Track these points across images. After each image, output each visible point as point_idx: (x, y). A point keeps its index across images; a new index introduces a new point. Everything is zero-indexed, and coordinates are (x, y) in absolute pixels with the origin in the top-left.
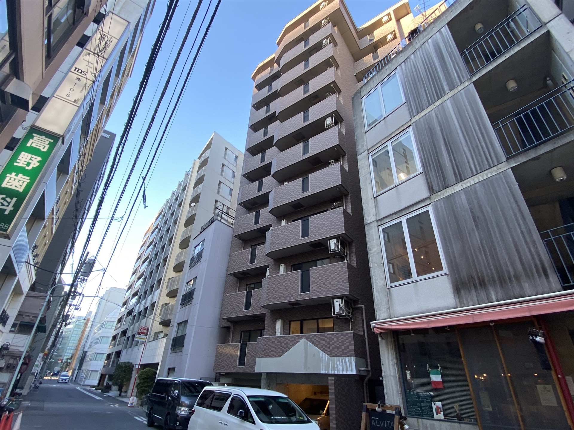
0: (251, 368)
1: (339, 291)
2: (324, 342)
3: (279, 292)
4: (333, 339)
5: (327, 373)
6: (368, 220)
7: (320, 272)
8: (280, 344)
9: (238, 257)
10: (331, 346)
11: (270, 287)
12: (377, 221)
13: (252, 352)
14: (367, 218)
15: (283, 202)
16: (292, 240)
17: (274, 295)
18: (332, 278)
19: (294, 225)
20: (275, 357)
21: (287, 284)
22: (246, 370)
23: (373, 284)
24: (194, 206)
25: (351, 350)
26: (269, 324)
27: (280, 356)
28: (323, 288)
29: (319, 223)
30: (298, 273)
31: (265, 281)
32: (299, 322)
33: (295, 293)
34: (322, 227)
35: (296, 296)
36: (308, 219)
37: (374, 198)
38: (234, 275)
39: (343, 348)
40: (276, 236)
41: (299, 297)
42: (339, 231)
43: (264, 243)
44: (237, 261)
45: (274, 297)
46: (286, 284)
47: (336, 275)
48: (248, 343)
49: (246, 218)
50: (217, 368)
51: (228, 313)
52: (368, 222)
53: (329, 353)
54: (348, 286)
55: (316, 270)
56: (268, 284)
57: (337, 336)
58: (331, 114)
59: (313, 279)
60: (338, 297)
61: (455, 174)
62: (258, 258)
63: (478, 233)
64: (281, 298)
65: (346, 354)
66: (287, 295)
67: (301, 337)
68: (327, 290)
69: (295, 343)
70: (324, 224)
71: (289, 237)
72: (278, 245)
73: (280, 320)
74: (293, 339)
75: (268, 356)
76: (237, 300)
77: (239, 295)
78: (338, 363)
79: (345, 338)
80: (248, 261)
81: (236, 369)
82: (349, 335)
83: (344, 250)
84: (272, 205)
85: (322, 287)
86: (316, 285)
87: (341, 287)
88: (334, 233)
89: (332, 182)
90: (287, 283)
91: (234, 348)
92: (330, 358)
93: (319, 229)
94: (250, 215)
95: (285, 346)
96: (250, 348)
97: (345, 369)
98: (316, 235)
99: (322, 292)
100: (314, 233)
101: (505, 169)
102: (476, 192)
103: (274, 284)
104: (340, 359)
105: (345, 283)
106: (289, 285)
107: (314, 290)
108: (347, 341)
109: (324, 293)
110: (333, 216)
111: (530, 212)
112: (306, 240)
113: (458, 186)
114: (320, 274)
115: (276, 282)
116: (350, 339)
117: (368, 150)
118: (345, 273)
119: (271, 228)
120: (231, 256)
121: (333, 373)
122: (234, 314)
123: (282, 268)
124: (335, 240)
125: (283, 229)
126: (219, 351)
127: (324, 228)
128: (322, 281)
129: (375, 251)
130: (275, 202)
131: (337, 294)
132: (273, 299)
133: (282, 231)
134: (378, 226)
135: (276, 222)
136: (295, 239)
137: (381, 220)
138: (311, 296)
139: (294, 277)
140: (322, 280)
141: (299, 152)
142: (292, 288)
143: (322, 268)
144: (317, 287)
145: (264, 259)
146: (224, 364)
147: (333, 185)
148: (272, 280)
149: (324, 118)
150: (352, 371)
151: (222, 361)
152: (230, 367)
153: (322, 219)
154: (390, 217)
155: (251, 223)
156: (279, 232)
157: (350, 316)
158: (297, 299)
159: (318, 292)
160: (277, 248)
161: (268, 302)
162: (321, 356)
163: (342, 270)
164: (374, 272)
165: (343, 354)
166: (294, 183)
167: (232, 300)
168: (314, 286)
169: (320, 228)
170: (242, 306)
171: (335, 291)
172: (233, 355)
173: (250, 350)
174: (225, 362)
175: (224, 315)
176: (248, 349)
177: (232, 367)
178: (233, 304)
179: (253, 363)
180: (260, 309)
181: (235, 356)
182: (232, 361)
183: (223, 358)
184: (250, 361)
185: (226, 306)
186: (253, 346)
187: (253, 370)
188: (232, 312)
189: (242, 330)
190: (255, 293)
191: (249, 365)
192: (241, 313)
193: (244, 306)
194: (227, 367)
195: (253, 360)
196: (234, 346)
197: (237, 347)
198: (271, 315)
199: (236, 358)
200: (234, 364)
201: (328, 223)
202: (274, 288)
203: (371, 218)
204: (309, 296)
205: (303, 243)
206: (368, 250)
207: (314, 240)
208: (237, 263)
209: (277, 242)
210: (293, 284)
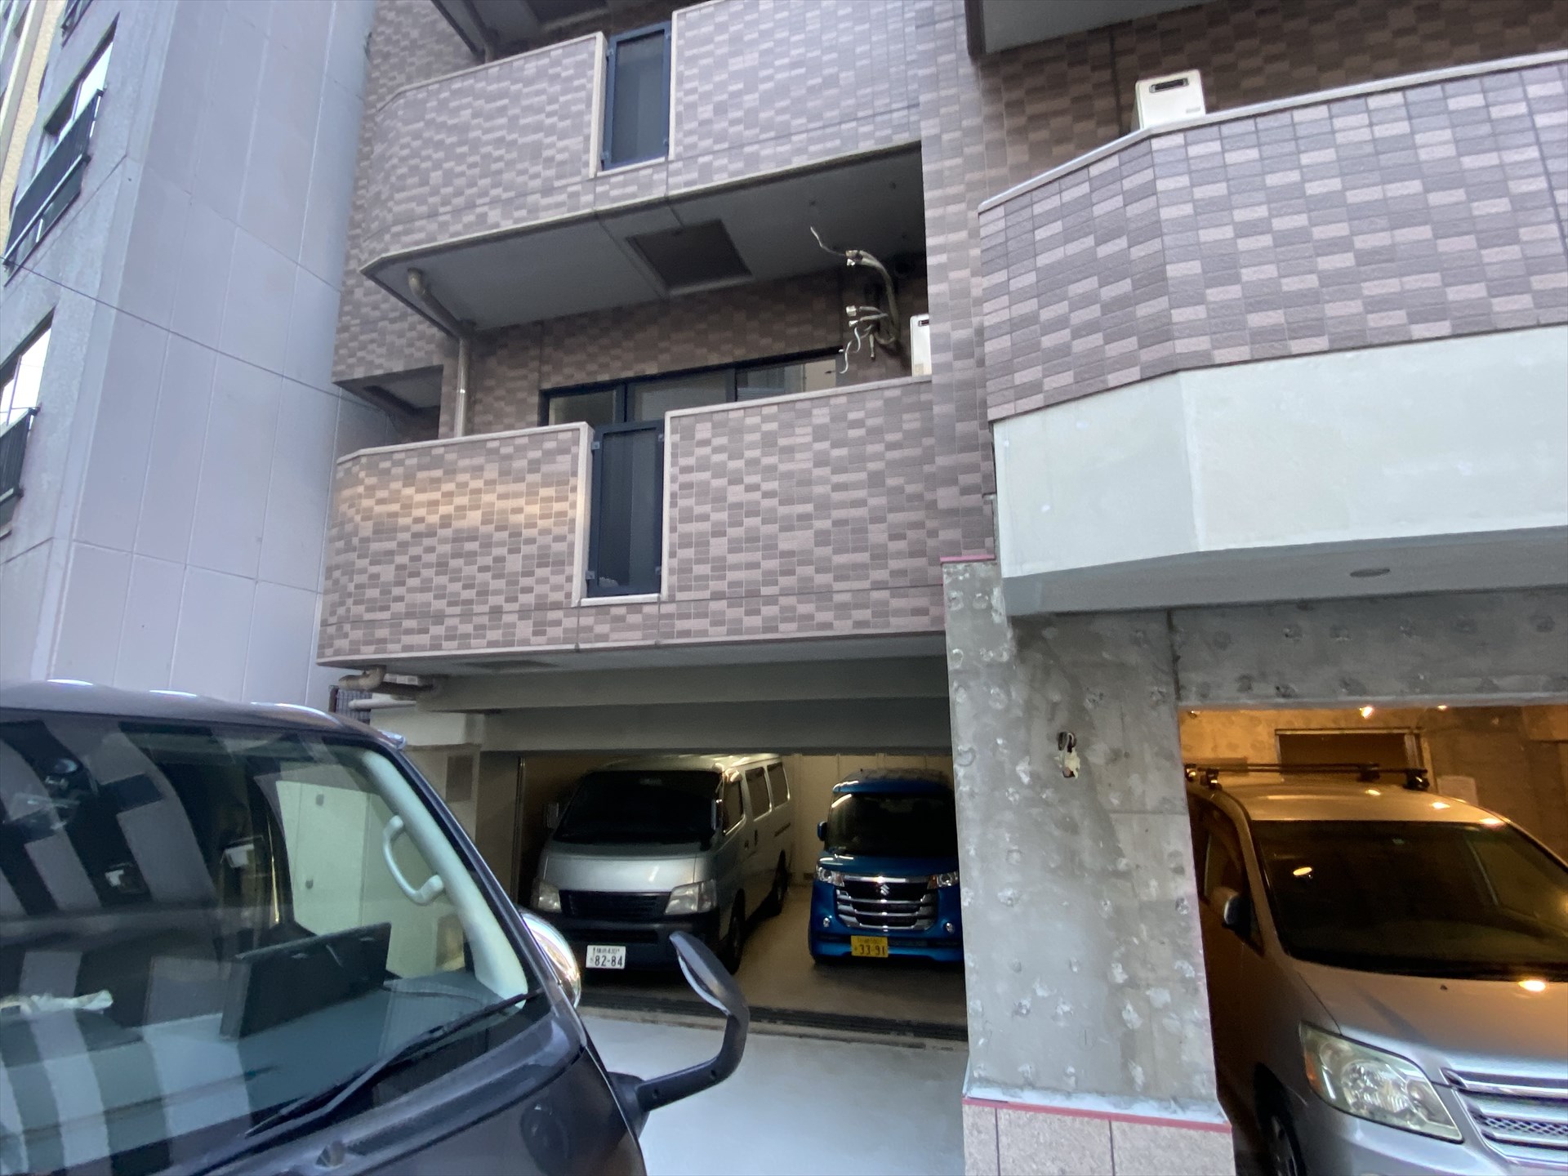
0: (734, 601)
13: (735, 480)
20: (1474, 327)
22: (681, 625)
48: (669, 415)
50: (357, 634)
51: (433, 215)
73: (1188, 74)
76: (511, 112)
81: (570, 622)
91: (520, 464)
96: (706, 450)
122: (494, 216)
126: (366, 503)
146: (420, 598)
152: (496, 612)
167: (466, 114)
170: (574, 143)
172: (520, 518)
173: (703, 466)
174: (443, 580)
175: (387, 237)
176: (684, 461)
177: (524, 614)
178: (475, 145)
179: (754, 566)
180: (784, 135)
181: (541, 523)
182: (514, 563)
183: (415, 551)
184: (718, 546)
185: (403, 170)
186: (738, 431)
187: (755, 621)
188: (471, 206)
189: (547, 386)
190: (707, 29)
191: (715, 585)
192: (562, 197)
193: (587, 138)
194: (466, 616)
195: (752, 539)
196: (522, 450)
197: (550, 455)
198: (992, 93)
199: (560, 539)
200: (543, 585)
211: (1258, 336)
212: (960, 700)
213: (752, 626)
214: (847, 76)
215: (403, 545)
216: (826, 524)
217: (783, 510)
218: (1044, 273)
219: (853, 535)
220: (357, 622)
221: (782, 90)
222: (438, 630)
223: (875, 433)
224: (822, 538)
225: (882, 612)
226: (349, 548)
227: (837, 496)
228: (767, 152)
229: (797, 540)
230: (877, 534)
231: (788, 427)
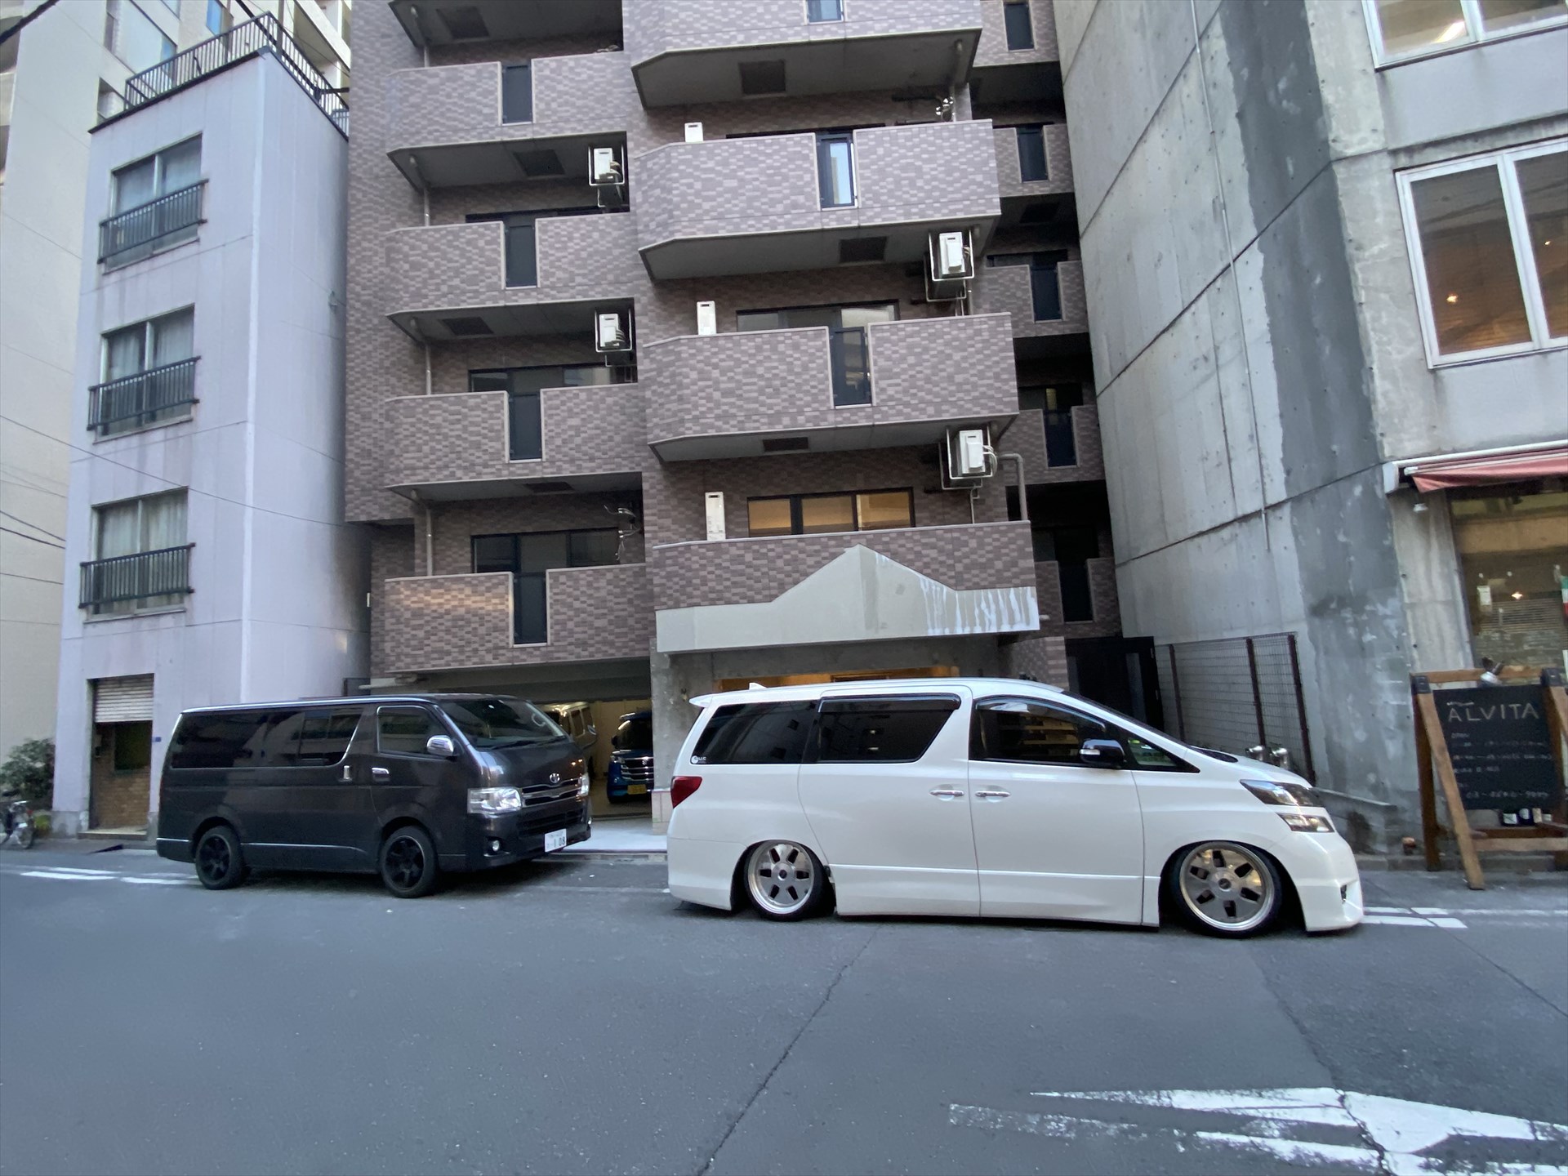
0: (577, 646)
1: (984, 406)
2: (933, 553)
3: (740, 397)
4: (966, 544)
5: (947, 632)
6: (1347, 147)
7: (910, 340)
8: (765, 562)
9: (432, 248)
10: (960, 562)
11: (694, 375)
12: (1394, 153)
13: (577, 599)
14: (1345, 137)
15: (721, 39)
16: (780, 208)
17: (718, 404)
18: (957, 364)
19: (784, 147)
20: (751, 601)
21: (774, 371)
22: (556, 655)
25: (1024, 571)
26: (663, 507)
27: (771, 598)
28: (921, 394)
29: (896, 160)
30: (818, 335)
31: (664, 353)
32: (786, 503)
33: (813, 405)
34: (912, 184)
35: (817, 413)
37: (1377, 70)
39: (999, 565)
40: (697, 179)
41: (830, 418)
42: (981, 205)
44: (431, 265)
45: (718, 411)
46: (768, 369)
47: (972, 355)
48: (548, 571)
50: (408, 660)
51: (426, 468)
52: (1350, 152)
53: (953, 581)
54: (1015, 390)
55: (895, 330)
56: (684, 366)
57: (980, 533)
59: (882, 362)
60: (970, 425)
62: (553, 265)
64: (754, 418)
65: (1010, 582)
66: (776, 408)
67: (849, 542)
68: (939, 400)
69: (824, 558)
70: (920, 168)
71: (765, 193)
72: (713, 219)
73: (720, 494)
74: (817, 547)
75: (719, 599)
76: (463, 423)
77: (468, 402)
78: (983, 605)
79: (1004, 539)
81: (509, 654)
82: (1020, 530)
85: (921, 389)
86: (898, 381)
87: (991, 392)
89: (942, 10)
90: (776, 368)
91: (481, 588)
92: (957, 594)
93: (898, 182)
94: (473, 72)
95: (788, 568)
96: (564, 587)
97: (1005, 619)
98: (885, 206)
99: (922, 406)
100: (877, 195)
103: (715, 366)
104: (990, 596)
105: (1006, 381)
106: (782, 375)
107: (891, 398)
108: (1013, 546)
109: (931, 410)
110: (954, 147)
114: (910, 347)
116: (1020, 542)
118: (1003, 350)
121: (967, 631)
122: (459, 473)
123: (706, 314)
124: (958, 237)
126: (407, 603)
127: (920, 183)
128: (921, 372)
129: (1382, 253)
130: (675, 27)
131: (976, 413)
132: (718, 418)
134: (1395, 171)
136: (795, 205)
137: (1410, 150)
138: (877, 416)
139: (801, 348)
140: (918, 368)
142: (797, 384)
143: (917, 328)
146: (438, 645)
147: (949, 24)
150: (1028, 623)
151: (428, 635)
152: (476, 651)
153: (911, 149)
154: (1453, 146)
156: (711, 164)
159: (907, 405)
160: (707, 229)
161: (698, 428)
162: (925, 591)
163: (992, 341)
165: (1000, 581)
167: (439, 419)
168: (890, 385)
169: (905, 182)
170: (496, 444)
171: (969, 406)
172: (483, 612)
173: (563, 593)
174: (449, 637)
175: (402, 475)
176: (555, 591)
177: (488, 651)
178: (446, 437)
179: (585, 632)
180: (592, 459)
181: (494, 614)
182: (482, 631)
183: (434, 624)
184: (570, 625)
185: (407, 442)
186: (577, 580)
187: (586, 653)
188: (446, 466)
189: (474, 534)
190: (557, 402)
191: (570, 640)
192: (493, 470)
193: (503, 444)
194: (462, 652)
195: (584, 622)
196: (481, 583)
197: (496, 586)
198: (665, 477)
199: (503, 620)
200: (497, 639)
201: (935, 169)
202: (717, 382)
203: (1363, 141)
204: (868, 417)
205: (834, 225)
206: (1350, 249)
207: (878, 222)
208: (432, 275)
209: (707, 206)
210: (798, 374)
211: (712, 599)
212: (654, 681)
213: (584, 655)
214: (617, 438)
215: (427, 622)
216: (612, 617)
217: (596, 612)
218: (668, 573)
219: (620, 621)
220: (407, 655)
221: (591, 438)
222: (449, 658)
223: (630, 584)
224: (611, 622)
225: (632, 649)
226: (398, 622)
227: (616, 607)
228: (585, 465)
229: (599, 623)
230: (631, 621)
231: (597, 580)
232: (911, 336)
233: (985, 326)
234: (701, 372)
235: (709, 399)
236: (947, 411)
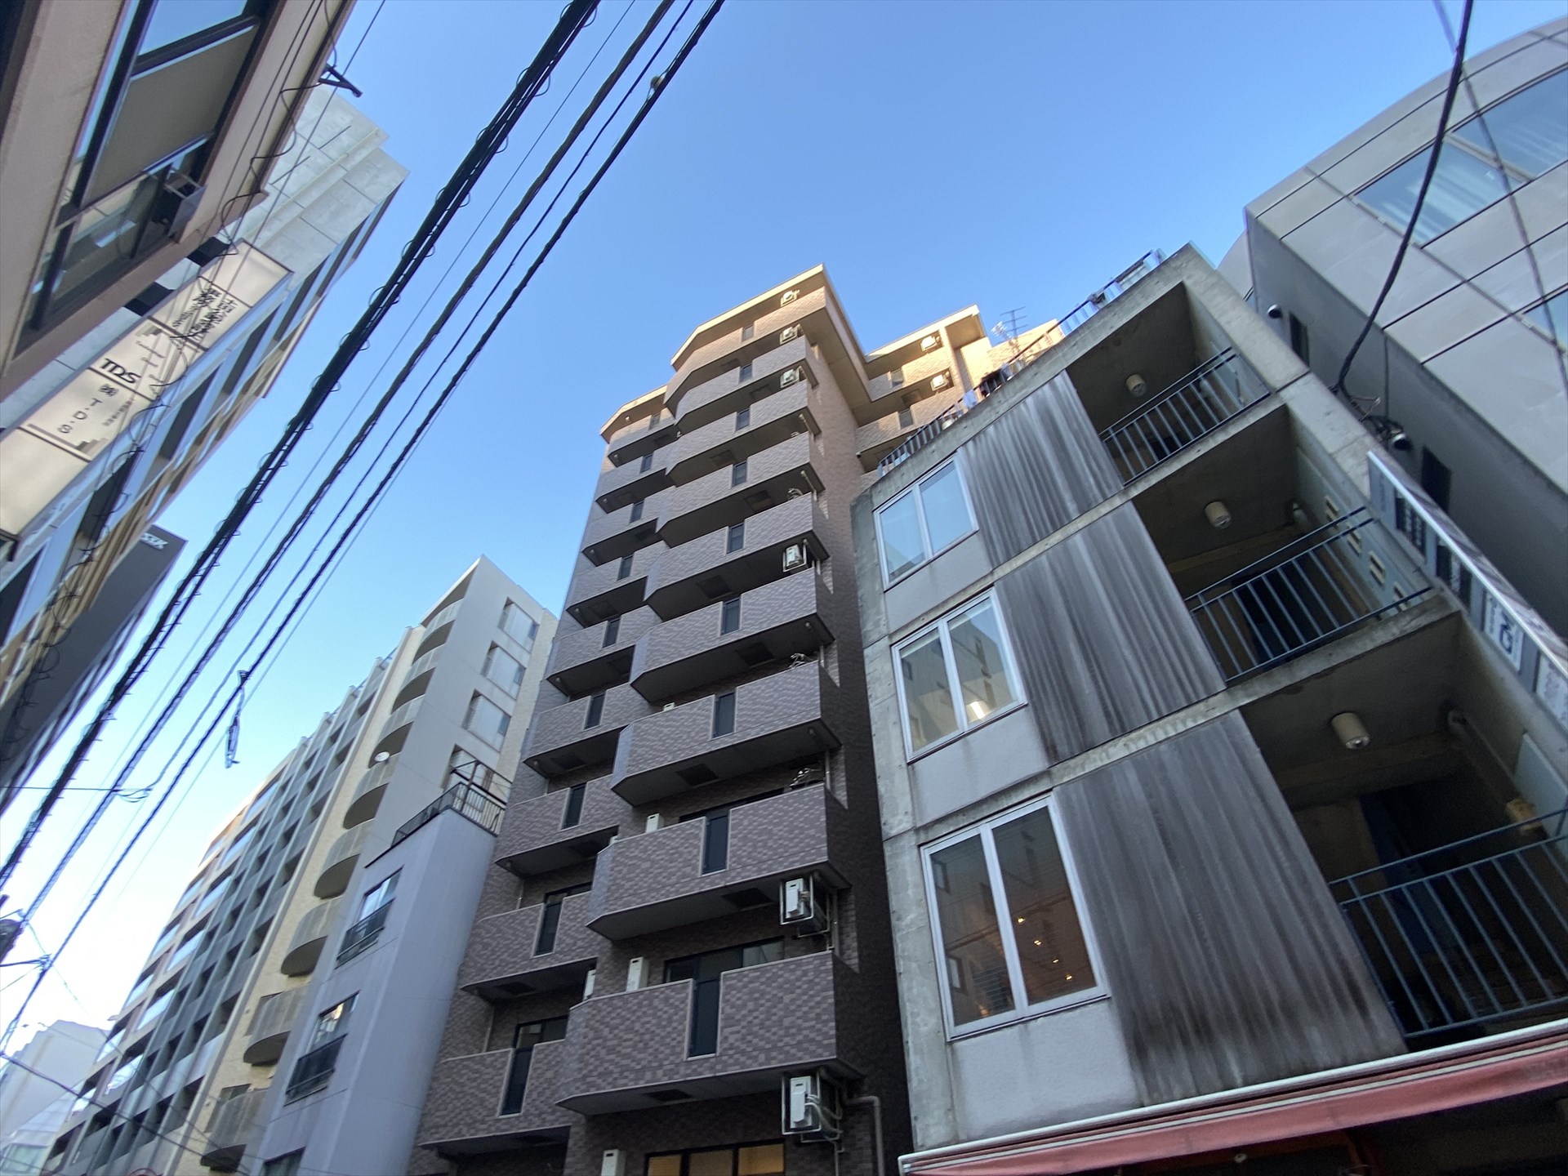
1: (807, 1051)
3: (619, 1053)
6: (891, 828)
7: (751, 985)
9: (499, 931)
11: (591, 1035)
12: (917, 830)
14: (891, 821)
15: (658, 762)
16: (674, 879)
17: (602, 1062)
18: (786, 1007)
19: (684, 831)
23: (906, 1026)
24: (387, 761)
26: (579, 1166)
28: (755, 1041)
29: (756, 828)
30: (685, 987)
31: (578, 1015)
32: (676, 1160)
33: (671, 1058)
34: (765, 843)
35: (672, 1066)
36: (726, 816)
37: (909, 764)
38: (481, 990)
40: (626, 865)
41: (682, 1070)
42: (813, 854)
43: (588, 886)
44: (494, 944)
45: (601, 1069)
46: (643, 1024)
47: (800, 995)
49: (539, 806)
51: (445, 1126)
52: (894, 832)
54: (833, 1032)
55: (739, 978)
56: (587, 1027)
58: (798, 539)
59: (729, 1010)
60: (801, 1071)
61: (1107, 714)
62: (565, 934)
63: (1178, 877)
64: (626, 1074)
66: (644, 1063)
68: (770, 1046)
70: (772, 831)
71: (666, 868)
72: (628, 896)
73: (616, 1152)
76: (479, 1081)
77: (489, 1060)
80: (530, 945)
83: (825, 913)
84: (622, 768)
85: (756, 1035)
86: (739, 1028)
87: (812, 1035)
88: (797, 861)
89: (795, 712)
90: (648, 1022)
93: (755, 847)
94: (553, 797)
98: (744, 866)
99: (755, 1053)
100: (740, 857)
101: (1226, 711)
102: (1162, 767)
103: (607, 1025)
105: (825, 1023)
106: (653, 1029)
107: (731, 1047)
109: (762, 1057)
111: (1299, 824)
112: (717, 880)
113: (1115, 745)
114: (752, 992)
115: (613, 1019)
117: (891, 636)
118: (825, 990)
119: (613, 840)
120: (479, 927)
122: (464, 1131)
123: (636, 971)
124: (799, 883)
125: (651, 842)
127: (770, 843)
128: (757, 1017)
129: (912, 923)
130: (634, 760)
131: (800, 1058)
132: (600, 1075)
133: (645, 851)
134: (920, 846)
135: (629, 820)
136: (684, 876)
137: (926, 827)
138: (719, 1067)
139: (671, 1001)
140: (756, 1014)
141: (712, 626)
142: (663, 1038)
143: (758, 974)
144: (739, 1036)
145: (583, 939)
147: (800, 720)
148: (599, 1011)
149: (782, 547)
153: (765, 817)
154: (950, 821)
155: (554, 823)
156: (636, 853)
157: (835, 1134)
158: (677, 1079)
159: (743, 1053)
160: (625, 905)
161: (583, 1087)
163: (817, 980)
164: (910, 989)
166: (691, 709)
167: (465, 1078)
168: (732, 1033)
169: (760, 844)
170: (494, 1099)
171: (793, 1051)
175: (429, 1134)
178: (465, 1095)
185: (440, 1102)
188: (459, 1124)
190: (543, 1056)
192: (487, 1126)
193: (498, 1099)
198: (587, 1132)
201: (781, 830)
202: (606, 1040)
203: (900, 822)
204: (712, 1068)
205: (708, 888)
206: (893, 918)
207: (739, 880)
208: (493, 952)
209: (628, 885)
210: (665, 1027)
232: (751, 982)
233: (811, 966)
234: (596, 1031)
235: (596, 1057)
236: (774, 1058)
